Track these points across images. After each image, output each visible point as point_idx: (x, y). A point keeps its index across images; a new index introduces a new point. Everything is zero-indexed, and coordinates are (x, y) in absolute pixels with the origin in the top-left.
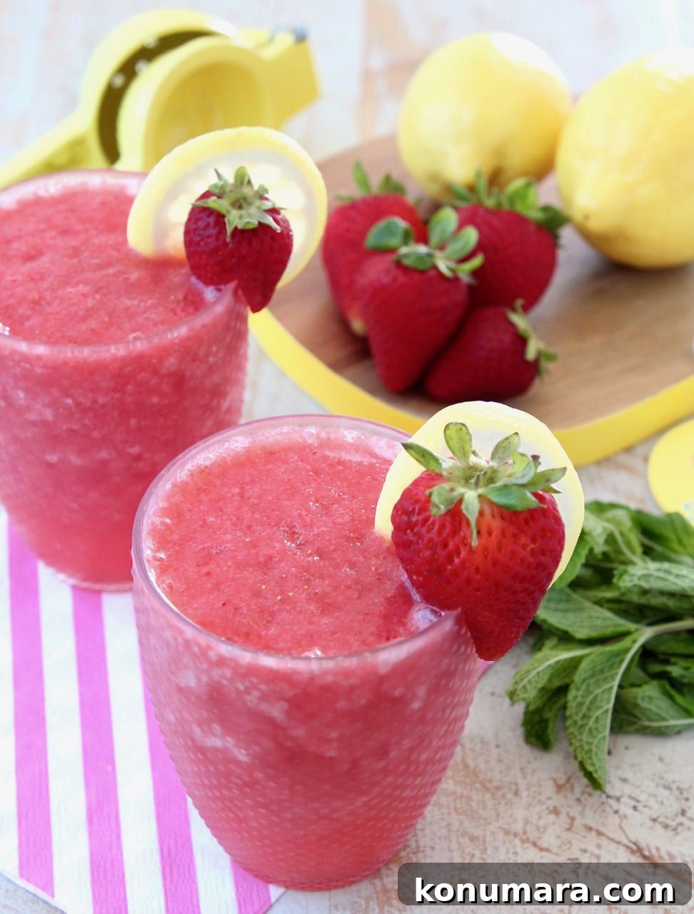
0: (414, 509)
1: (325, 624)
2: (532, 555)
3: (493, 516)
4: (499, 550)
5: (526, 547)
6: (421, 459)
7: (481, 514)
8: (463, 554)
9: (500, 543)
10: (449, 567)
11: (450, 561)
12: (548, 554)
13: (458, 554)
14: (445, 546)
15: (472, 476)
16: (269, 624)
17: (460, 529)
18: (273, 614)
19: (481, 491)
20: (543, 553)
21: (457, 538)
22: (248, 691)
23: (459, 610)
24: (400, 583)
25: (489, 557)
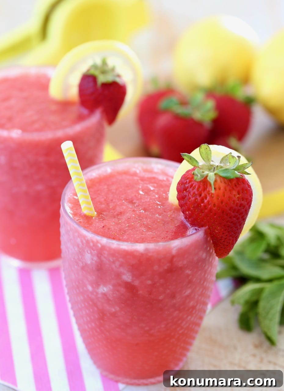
0: (187, 181)
1: (148, 234)
2: (238, 200)
3: (221, 182)
4: (224, 196)
5: (235, 195)
6: (189, 160)
7: (216, 181)
8: (208, 198)
9: (224, 193)
10: (202, 205)
11: (203, 202)
12: (245, 200)
13: (206, 198)
14: (200, 195)
15: (212, 168)
16: (123, 235)
17: (207, 188)
18: (125, 231)
19: (215, 172)
20: (243, 199)
21: (206, 192)
22: (114, 262)
23: (207, 227)
24: (181, 221)
25: (220, 198)
